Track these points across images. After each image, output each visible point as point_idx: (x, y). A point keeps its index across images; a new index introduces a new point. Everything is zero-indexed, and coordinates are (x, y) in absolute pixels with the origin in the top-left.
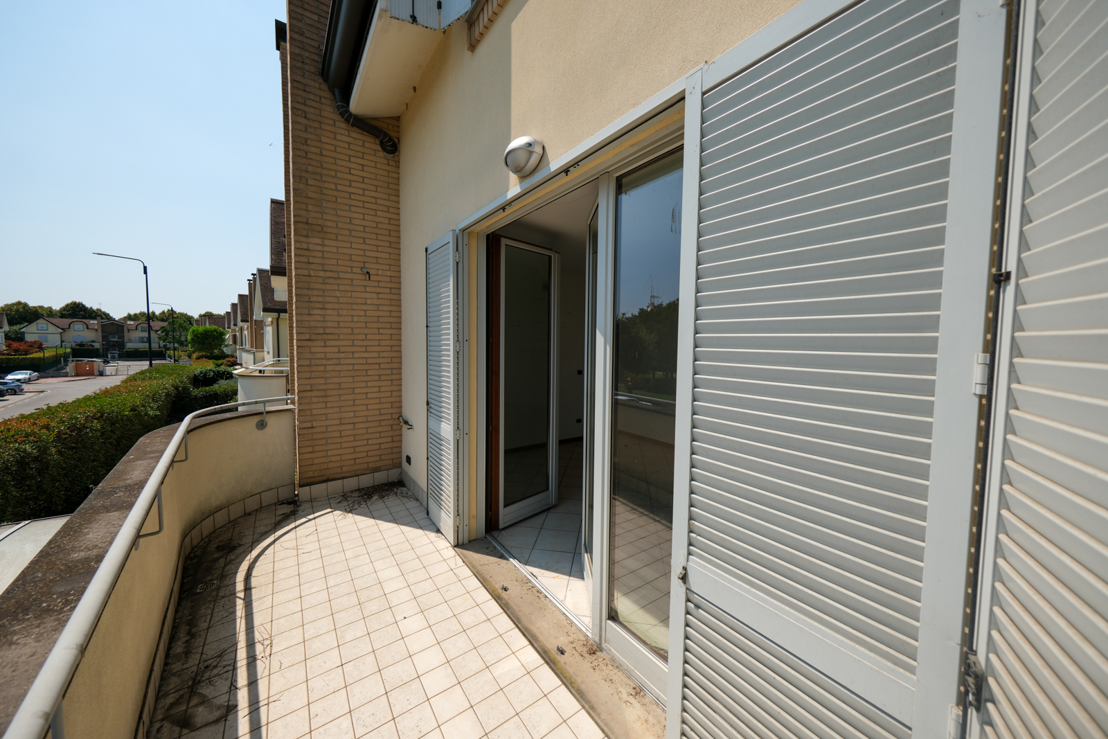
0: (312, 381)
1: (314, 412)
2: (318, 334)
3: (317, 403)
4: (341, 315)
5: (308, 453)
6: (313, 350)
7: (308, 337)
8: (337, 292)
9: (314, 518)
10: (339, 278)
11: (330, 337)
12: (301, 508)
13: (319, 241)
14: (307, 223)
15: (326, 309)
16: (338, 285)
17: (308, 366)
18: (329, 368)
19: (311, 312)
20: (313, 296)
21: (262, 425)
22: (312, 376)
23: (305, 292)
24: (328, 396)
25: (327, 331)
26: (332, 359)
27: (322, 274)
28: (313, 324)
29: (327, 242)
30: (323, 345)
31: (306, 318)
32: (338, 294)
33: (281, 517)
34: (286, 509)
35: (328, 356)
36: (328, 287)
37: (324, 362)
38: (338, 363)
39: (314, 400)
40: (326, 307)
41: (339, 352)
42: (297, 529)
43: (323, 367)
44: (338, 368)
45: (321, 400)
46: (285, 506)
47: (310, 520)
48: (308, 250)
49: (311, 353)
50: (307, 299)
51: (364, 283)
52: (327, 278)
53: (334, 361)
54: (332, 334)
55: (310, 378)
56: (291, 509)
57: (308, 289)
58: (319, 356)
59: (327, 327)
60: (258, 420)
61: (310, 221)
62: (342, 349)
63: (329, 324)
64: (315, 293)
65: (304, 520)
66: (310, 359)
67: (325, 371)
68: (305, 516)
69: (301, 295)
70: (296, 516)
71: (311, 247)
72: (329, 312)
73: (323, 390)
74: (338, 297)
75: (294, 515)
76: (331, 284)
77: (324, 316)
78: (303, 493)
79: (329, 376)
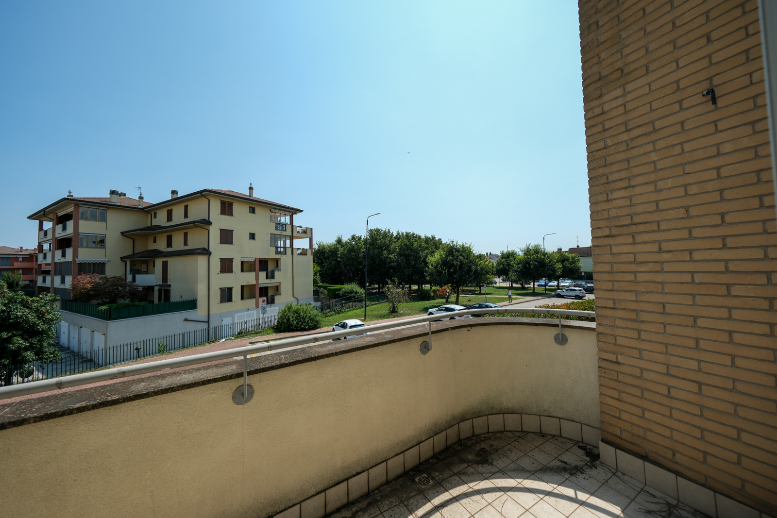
0: (615, 295)
2: (622, 226)
3: (623, 328)
4: (661, 190)
6: (615, 250)
7: (606, 232)
8: (653, 154)
9: (583, 503)
10: (655, 131)
11: (642, 228)
12: (593, 472)
13: (619, 92)
14: (600, 79)
15: (633, 186)
16: (654, 142)
17: (609, 272)
18: (640, 277)
19: (610, 197)
20: (612, 173)
21: (561, 340)
22: (615, 288)
23: (601, 171)
24: (642, 322)
25: (637, 219)
26: (648, 262)
27: (625, 137)
28: (613, 213)
29: (629, 87)
30: (631, 241)
31: (603, 206)
32: (654, 157)
33: (559, 464)
34: (575, 457)
35: (640, 258)
36: (635, 152)
37: (634, 267)
38: (659, 269)
39: (619, 323)
40: (633, 183)
42: (547, 498)
43: (633, 276)
45: (629, 324)
46: (581, 452)
47: (575, 500)
48: (603, 113)
49: (612, 254)
50: (604, 180)
51: (714, 116)
52: (632, 139)
53: (650, 267)
54: (645, 223)
55: (612, 290)
56: (579, 463)
57: (606, 166)
58: (625, 258)
59: (636, 214)
60: (557, 332)
61: (603, 74)
63: (640, 209)
64: (615, 168)
65: (570, 492)
66: (612, 263)
67: (636, 282)
68: (577, 488)
69: (596, 177)
70: (573, 478)
71: (606, 107)
72: (638, 190)
73: (633, 310)
74: (654, 162)
75: (572, 474)
76: (640, 146)
77: (630, 198)
78: (606, 451)
79: (643, 290)
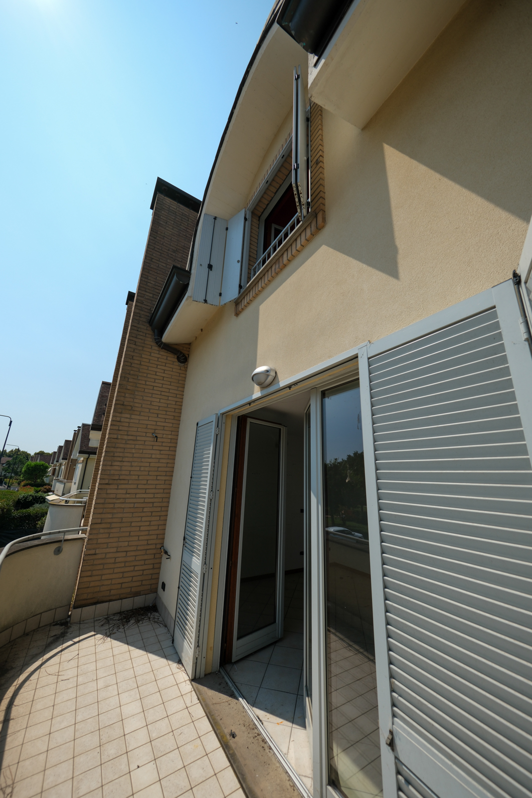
0: (103, 516)
1: (100, 541)
2: (115, 480)
3: (102, 533)
4: (133, 466)
5: (87, 576)
6: (109, 491)
7: (107, 482)
8: (134, 450)
9: (79, 642)
10: (136, 440)
11: (122, 482)
12: (71, 629)
13: (128, 416)
14: (123, 405)
15: (124, 461)
16: (135, 445)
17: (102, 503)
18: (117, 506)
19: (113, 464)
20: (117, 452)
21: (58, 551)
22: (104, 512)
23: (112, 449)
24: (112, 528)
25: (121, 477)
26: (121, 498)
27: (126, 437)
28: (112, 472)
29: (133, 417)
30: (116, 488)
31: (109, 468)
32: (134, 451)
33: (52, 638)
34: (57, 630)
35: (118, 496)
36: (128, 446)
37: (115, 501)
38: (124, 501)
39: (102, 531)
40: (124, 460)
41: (126, 493)
42: (63, 652)
43: (113, 505)
44: (123, 506)
45: (106, 531)
46: (58, 627)
47: (75, 643)
48: (120, 421)
49: (107, 494)
50: (112, 454)
51: (153, 443)
52: (128, 440)
53: (121, 500)
54: (124, 480)
55: (102, 513)
56: (62, 631)
57: (114, 448)
58: (112, 496)
59: (121, 475)
60: (57, 546)
61: (125, 404)
62: (129, 491)
63: (123, 473)
64: (119, 450)
65: (70, 643)
66: (105, 498)
67: (114, 508)
68: (71, 639)
69: (109, 452)
70: (65, 638)
71: (122, 420)
72: (125, 464)
73: (109, 523)
74: (133, 453)
75: (63, 637)
76: (130, 444)
77: (121, 466)
78: (75, 614)
79: (116, 512)
